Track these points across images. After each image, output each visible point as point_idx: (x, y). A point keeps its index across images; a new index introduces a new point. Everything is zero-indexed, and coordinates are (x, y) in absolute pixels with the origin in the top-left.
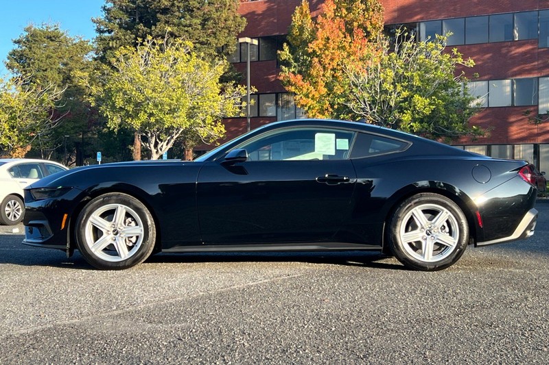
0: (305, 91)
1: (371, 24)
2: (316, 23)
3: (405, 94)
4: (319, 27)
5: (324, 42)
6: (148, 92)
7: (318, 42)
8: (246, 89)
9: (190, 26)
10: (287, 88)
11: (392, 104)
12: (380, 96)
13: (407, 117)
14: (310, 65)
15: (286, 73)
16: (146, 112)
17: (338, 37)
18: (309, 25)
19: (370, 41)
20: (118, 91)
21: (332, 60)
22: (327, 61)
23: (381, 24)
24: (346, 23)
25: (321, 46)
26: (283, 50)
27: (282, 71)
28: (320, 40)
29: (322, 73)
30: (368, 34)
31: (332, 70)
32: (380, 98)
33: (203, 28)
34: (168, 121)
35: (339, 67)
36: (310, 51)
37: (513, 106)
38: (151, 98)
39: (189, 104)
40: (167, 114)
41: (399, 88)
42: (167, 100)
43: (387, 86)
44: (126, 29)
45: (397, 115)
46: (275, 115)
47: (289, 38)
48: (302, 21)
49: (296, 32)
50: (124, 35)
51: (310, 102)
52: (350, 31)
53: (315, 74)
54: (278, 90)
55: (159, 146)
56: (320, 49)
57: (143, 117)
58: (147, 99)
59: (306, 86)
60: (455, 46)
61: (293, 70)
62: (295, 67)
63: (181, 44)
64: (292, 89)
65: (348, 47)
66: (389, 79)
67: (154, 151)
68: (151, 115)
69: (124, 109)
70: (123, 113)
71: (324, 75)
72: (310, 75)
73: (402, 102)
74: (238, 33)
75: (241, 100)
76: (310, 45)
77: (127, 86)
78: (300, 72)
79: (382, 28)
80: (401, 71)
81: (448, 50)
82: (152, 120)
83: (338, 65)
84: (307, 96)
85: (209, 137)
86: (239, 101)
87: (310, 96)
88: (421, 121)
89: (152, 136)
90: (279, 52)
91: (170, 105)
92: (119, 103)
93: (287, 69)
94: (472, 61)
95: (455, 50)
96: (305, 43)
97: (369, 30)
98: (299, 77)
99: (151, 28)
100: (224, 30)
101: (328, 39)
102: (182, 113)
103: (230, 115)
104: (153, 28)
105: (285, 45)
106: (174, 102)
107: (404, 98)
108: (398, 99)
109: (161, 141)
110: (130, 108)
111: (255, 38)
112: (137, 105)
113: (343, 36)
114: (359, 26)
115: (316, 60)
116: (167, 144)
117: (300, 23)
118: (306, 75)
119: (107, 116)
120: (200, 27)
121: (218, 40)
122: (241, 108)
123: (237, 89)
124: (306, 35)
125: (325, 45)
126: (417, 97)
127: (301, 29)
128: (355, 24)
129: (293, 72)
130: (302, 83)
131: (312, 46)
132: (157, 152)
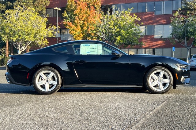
0: (73, 28)
1: (97, 5)
2: (77, 3)
3: (118, 30)
4: (78, 5)
5: (80, 11)
6: (19, 28)
7: (77, 10)
8: (56, 27)
9: (29, 3)
10: (66, 27)
11: (113, 33)
12: (109, 30)
13: (119, 38)
14: (75, 19)
15: (66, 22)
16: (18, 35)
17: (85, 9)
18: (74, 4)
19: (96, 11)
20: (7, 27)
21: (83, 17)
22: (81, 18)
23: (100, 5)
24: (87, 4)
25: (79, 12)
26: (64, 13)
27: (64, 21)
28: (78, 10)
29: (79, 22)
30: (95, 8)
31: (83, 21)
32: (108, 31)
33: (33, 4)
34: (27, 38)
35: (85, 20)
36: (75, 14)
37: (145, 35)
38: (20, 29)
39: (34, 32)
40: (26, 36)
41: (116, 28)
42: (27, 30)
43: (111, 27)
44: (3, 4)
45: (115, 37)
46: (60, 37)
47: (66, 9)
48: (71, 3)
49: (69, 6)
50: (2, 6)
51: (75, 32)
52: (89, 7)
53: (76, 22)
54: (63, 28)
55: (22, 48)
56: (78, 13)
57: (17, 37)
58: (18, 30)
59: (74, 27)
60: (135, 13)
61: (68, 20)
62: (69, 19)
63: (30, 9)
64: (68, 27)
65: (88, 13)
66: (112, 24)
67: (20, 50)
68: (20, 36)
69: (9, 34)
70: (8, 35)
71: (80, 23)
72: (74, 23)
73: (117, 33)
74: (46, 6)
75: (54, 31)
76: (75, 12)
77: (10, 25)
78: (71, 21)
79: (101, 6)
80: (116, 22)
81: (132, 14)
82: (21, 38)
83: (85, 19)
84: (74, 30)
85: (42, 45)
86: (53, 31)
87: (75, 30)
88: (123, 40)
89: (19, 44)
90: (63, 14)
91: (27, 32)
92: (7, 31)
93: (66, 20)
94: (139, 18)
95: (134, 14)
96: (73, 11)
97: (96, 7)
98: (71, 23)
99: (13, 3)
100: (42, 5)
101: (81, 9)
102: (32, 36)
103: (50, 36)
104: (14, 3)
105: (65, 11)
106: (29, 31)
107: (118, 31)
108: (116, 32)
109: (23, 46)
110: (11, 33)
111: (60, 8)
112: (14, 32)
113: (86, 9)
114: (92, 5)
115: (77, 17)
116: (25, 47)
117: (70, 3)
118: (73, 23)
119: (2, 36)
120: (32, 3)
121: (39, 9)
122: (54, 34)
123: (52, 27)
124: (73, 8)
125: (80, 12)
126: (122, 31)
127: (71, 5)
128: (91, 4)
129: (68, 21)
130: (72, 25)
131: (76, 12)
132: (21, 50)
